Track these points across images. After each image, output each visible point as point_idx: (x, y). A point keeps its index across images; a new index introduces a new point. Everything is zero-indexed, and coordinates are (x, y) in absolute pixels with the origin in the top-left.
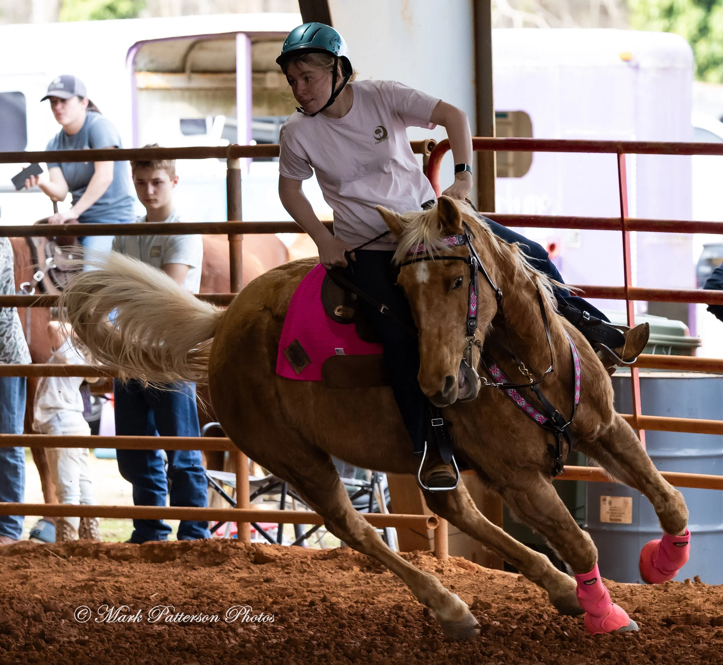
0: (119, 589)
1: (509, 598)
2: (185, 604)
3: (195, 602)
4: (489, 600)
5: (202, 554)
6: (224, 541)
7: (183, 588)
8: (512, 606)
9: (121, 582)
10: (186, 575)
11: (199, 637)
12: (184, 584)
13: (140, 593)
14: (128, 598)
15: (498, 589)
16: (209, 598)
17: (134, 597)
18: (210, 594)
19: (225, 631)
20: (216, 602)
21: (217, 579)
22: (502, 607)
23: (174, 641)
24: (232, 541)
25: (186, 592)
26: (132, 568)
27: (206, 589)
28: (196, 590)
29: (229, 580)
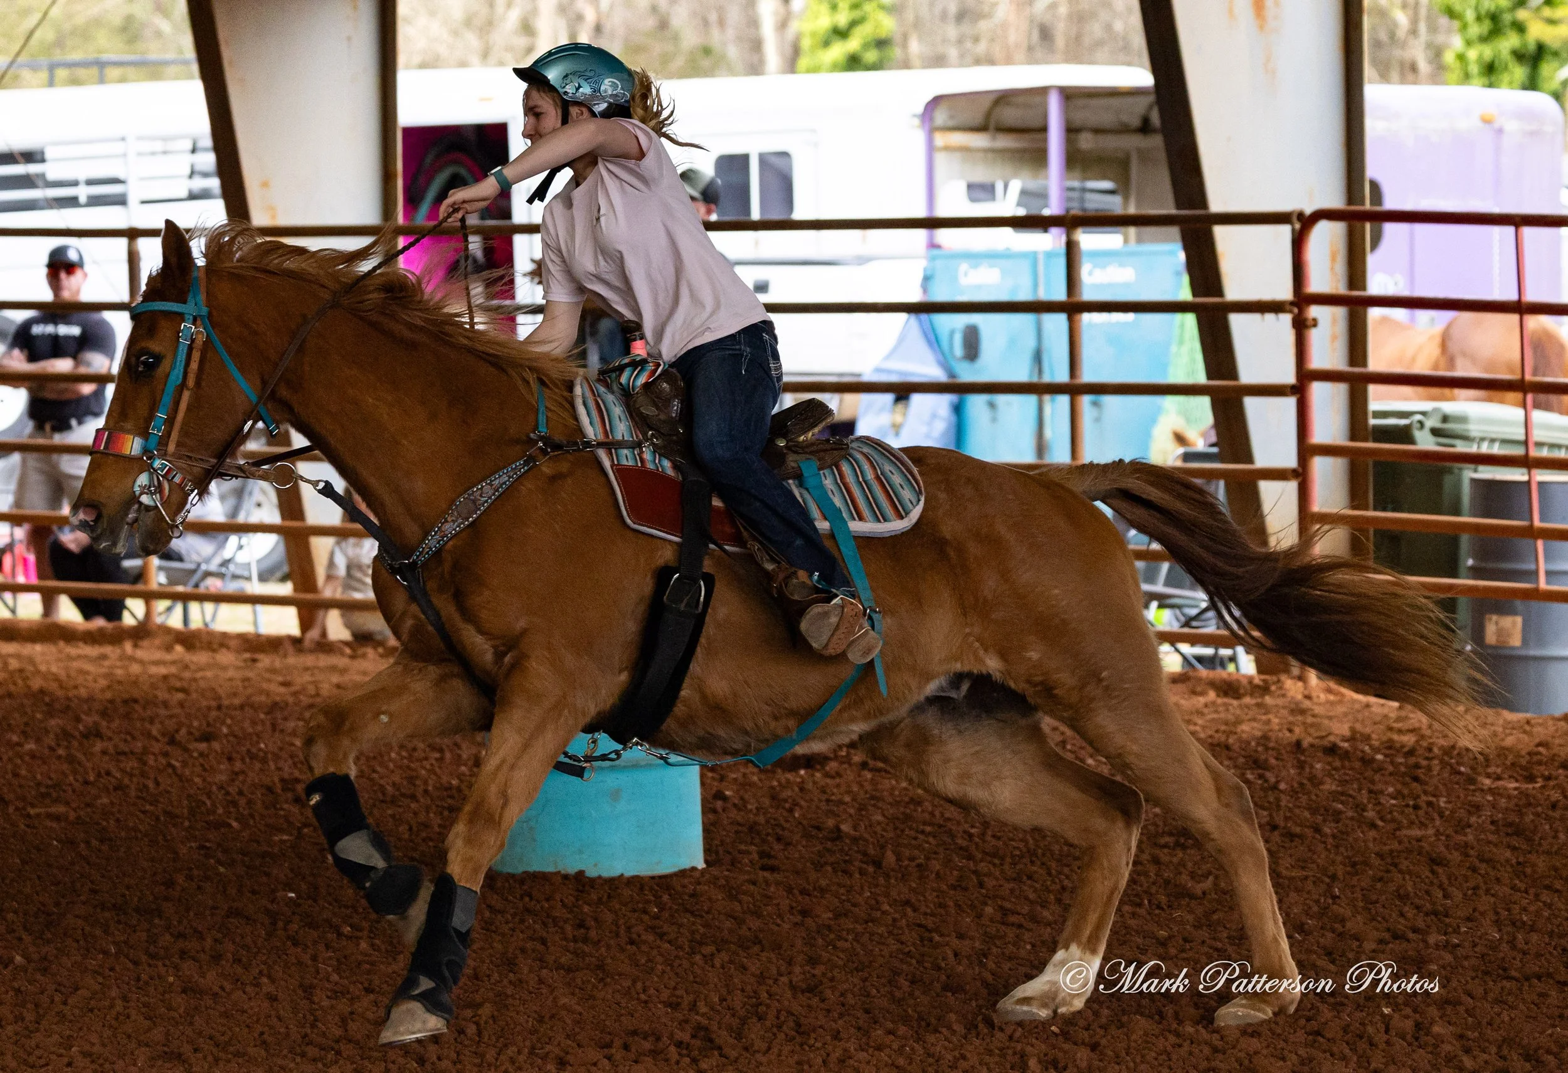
1: (1391, 729)
4: (1368, 730)
8: (1395, 737)
15: (1378, 719)
22: (1385, 738)
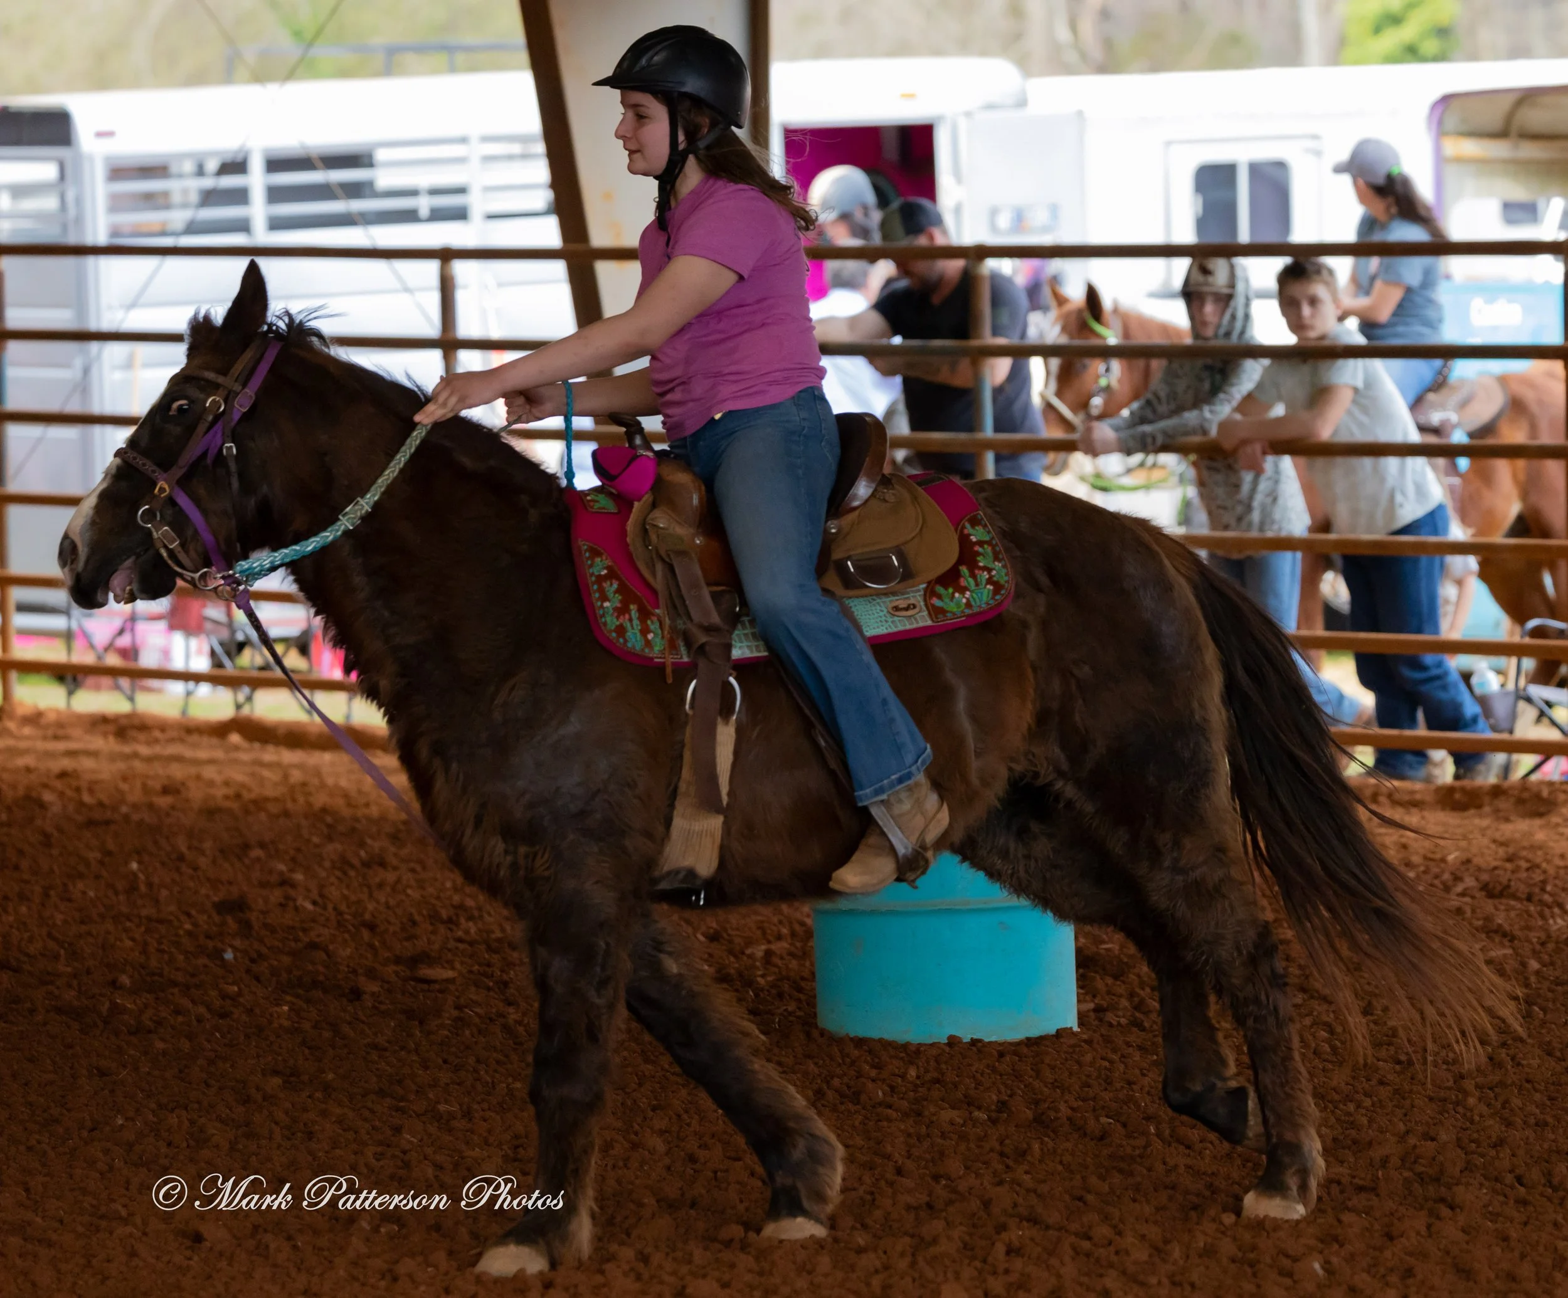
0: (1405, 847)
2: (1495, 868)
3: (1509, 866)
5: (1520, 801)
6: (1551, 784)
7: (1493, 846)
9: (1408, 837)
10: (1497, 830)
11: (1513, 914)
12: (1494, 841)
13: (1433, 853)
14: (1416, 859)
16: (1528, 861)
17: (1425, 858)
18: (1530, 856)
19: (1549, 907)
20: (1538, 866)
21: (1540, 836)
23: (1478, 919)
24: (1562, 783)
25: (1496, 853)
26: (1423, 818)
27: (1524, 848)
28: (1511, 850)
29: (1557, 837)
